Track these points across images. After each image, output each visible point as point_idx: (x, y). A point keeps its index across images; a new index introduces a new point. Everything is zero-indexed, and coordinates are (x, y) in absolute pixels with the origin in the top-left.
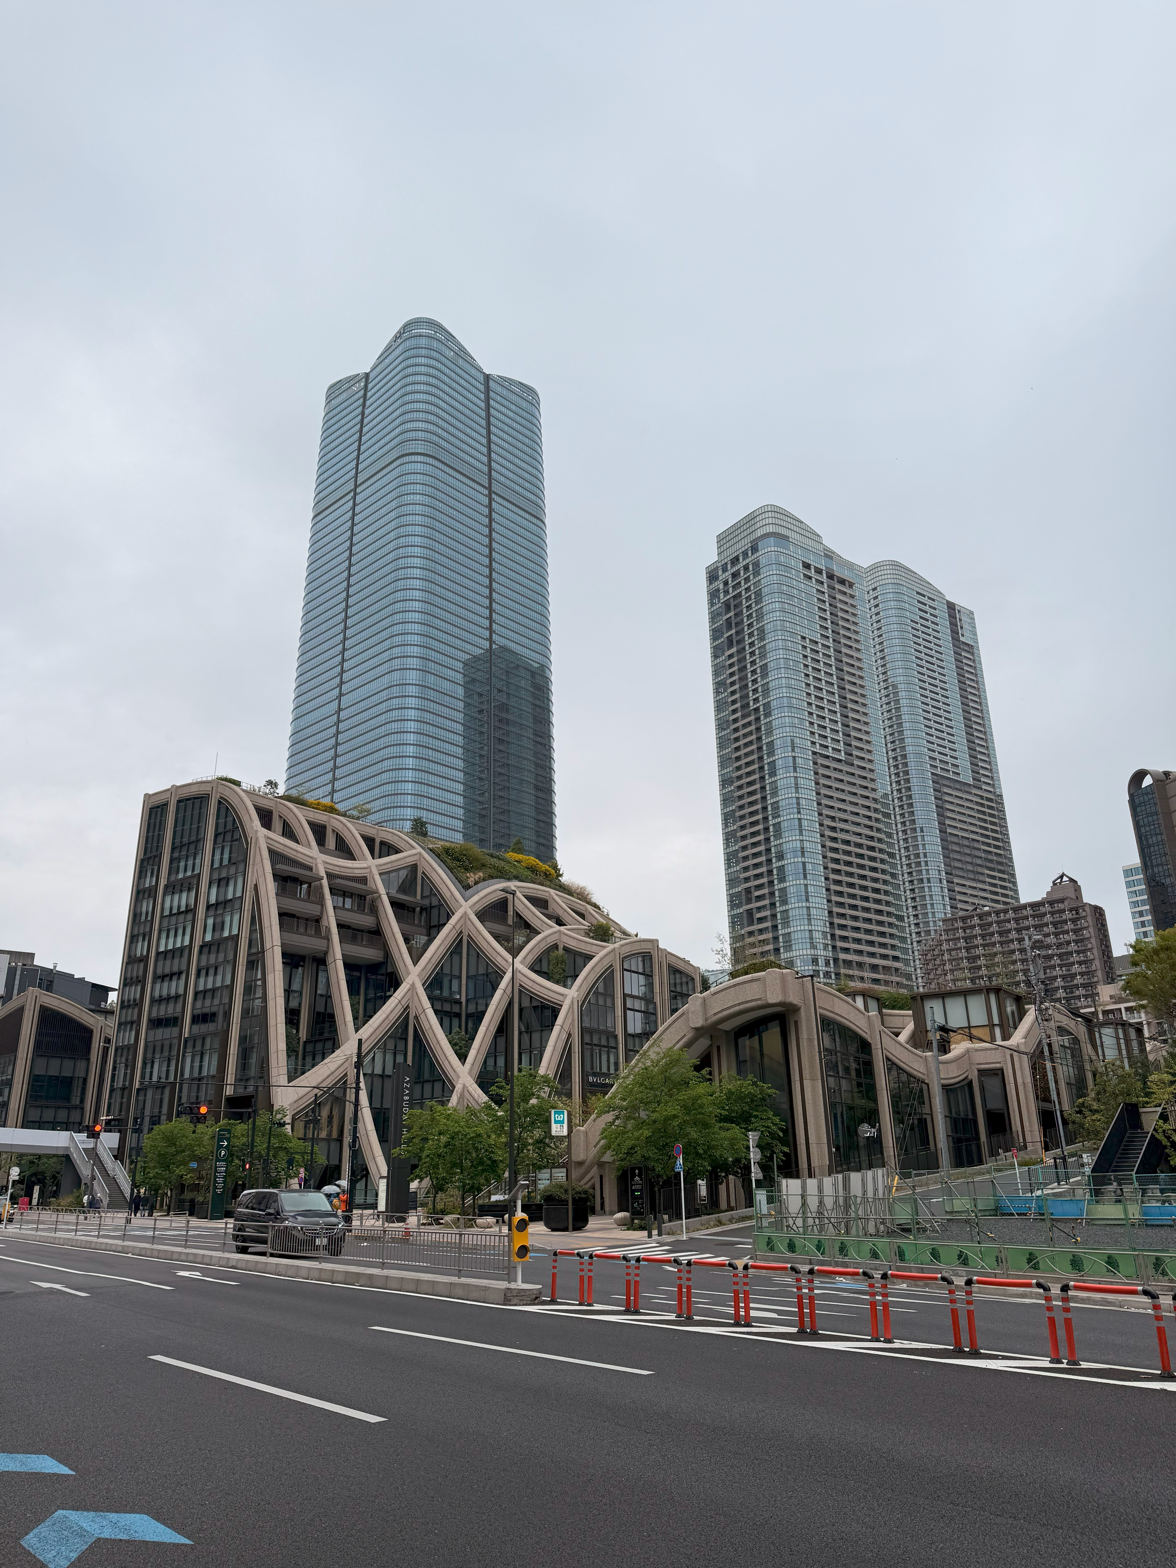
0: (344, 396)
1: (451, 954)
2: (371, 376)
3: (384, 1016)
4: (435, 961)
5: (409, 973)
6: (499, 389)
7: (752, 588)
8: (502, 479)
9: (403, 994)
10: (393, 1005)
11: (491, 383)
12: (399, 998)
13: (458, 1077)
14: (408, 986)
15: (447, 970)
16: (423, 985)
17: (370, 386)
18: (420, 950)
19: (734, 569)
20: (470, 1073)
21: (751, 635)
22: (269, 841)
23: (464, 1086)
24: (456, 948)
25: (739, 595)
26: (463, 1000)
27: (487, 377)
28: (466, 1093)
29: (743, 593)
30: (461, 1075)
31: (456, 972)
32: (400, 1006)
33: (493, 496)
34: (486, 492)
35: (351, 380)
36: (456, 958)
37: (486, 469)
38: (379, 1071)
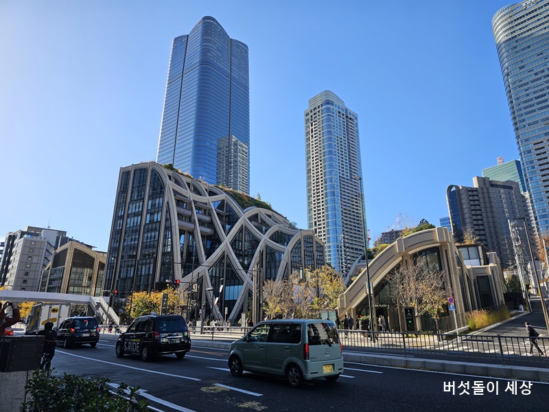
0: (179, 43)
1: (239, 233)
2: (190, 36)
3: (216, 254)
4: (234, 235)
5: (224, 239)
6: (235, 44)
7: (321, 119)
8: (235, 75)
10: (219, 251)
12: (221, 248)
13: (245, 278)
14: (224, 244)
15: (237, 239)
16: (230, 243)
17: (189, 40)
18: (228, 231)
19: (315, 112)
22: (172, 186)
24: (241, 231)
26: (243, 250)
27: (231, 40)
29: (318, 120)
31: (241, 240)
32: (222, 251)
33: (232, 81)
34: (229, 80)
35: (182, 37)
37: (229, 72)
38: (214, 275)
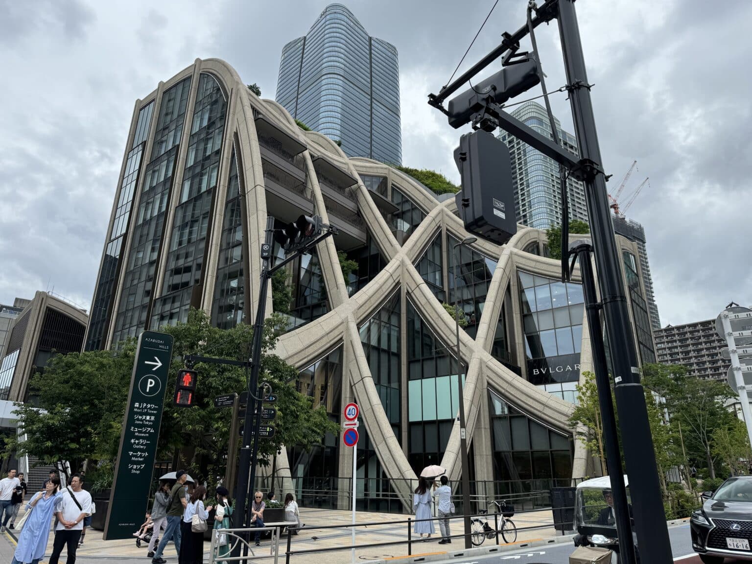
0: (293, 49)
1: (433, 244)
2: (307, 38)
3: (377, 286)
4: (420, 245)
5: (396, 252)
6: (376, 45)
7: (521, 148)
8: (378, 92)
9: (394, 267)
10: (385, 277)
11: (372, 42)
12: (391, 271)
13: (471, 351)
14: (398, 263)
15: (430, 257)
16: (413, 263)
17: (306, 43)
18: (405, 234)
19: (510, 139)
20: (485, 348)
21: (521, 174)
22: (251, 98)
23: (481, 362)
24: (436, 240)
25: (514, 152)
26: (446, 289)
27: (370, 39)
28: (485, 369)
29: (516, 151)
30: (475, 349)
31: (438, 262)
32: (391, 281)
33: (373, 100)
34: (369, 97)
35: (296, 42)
36: (437, 250)
37: (369, 85)
38: (374, 342)
